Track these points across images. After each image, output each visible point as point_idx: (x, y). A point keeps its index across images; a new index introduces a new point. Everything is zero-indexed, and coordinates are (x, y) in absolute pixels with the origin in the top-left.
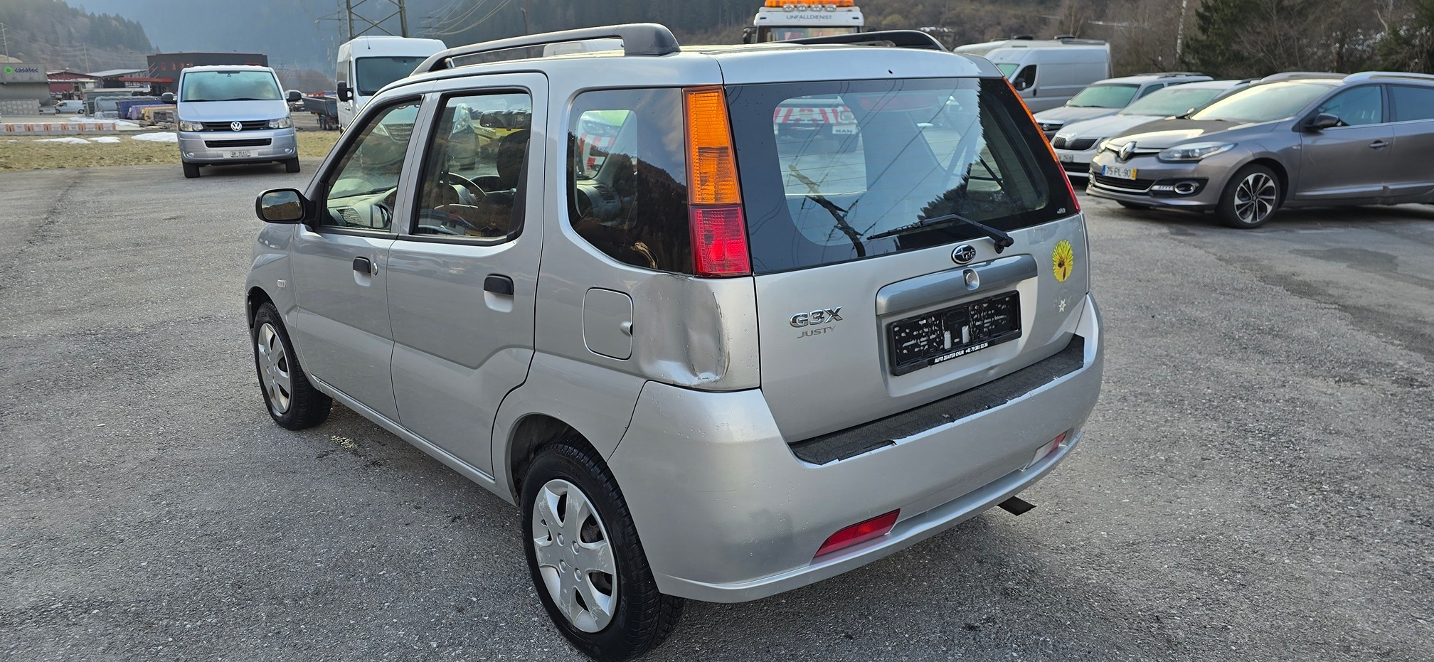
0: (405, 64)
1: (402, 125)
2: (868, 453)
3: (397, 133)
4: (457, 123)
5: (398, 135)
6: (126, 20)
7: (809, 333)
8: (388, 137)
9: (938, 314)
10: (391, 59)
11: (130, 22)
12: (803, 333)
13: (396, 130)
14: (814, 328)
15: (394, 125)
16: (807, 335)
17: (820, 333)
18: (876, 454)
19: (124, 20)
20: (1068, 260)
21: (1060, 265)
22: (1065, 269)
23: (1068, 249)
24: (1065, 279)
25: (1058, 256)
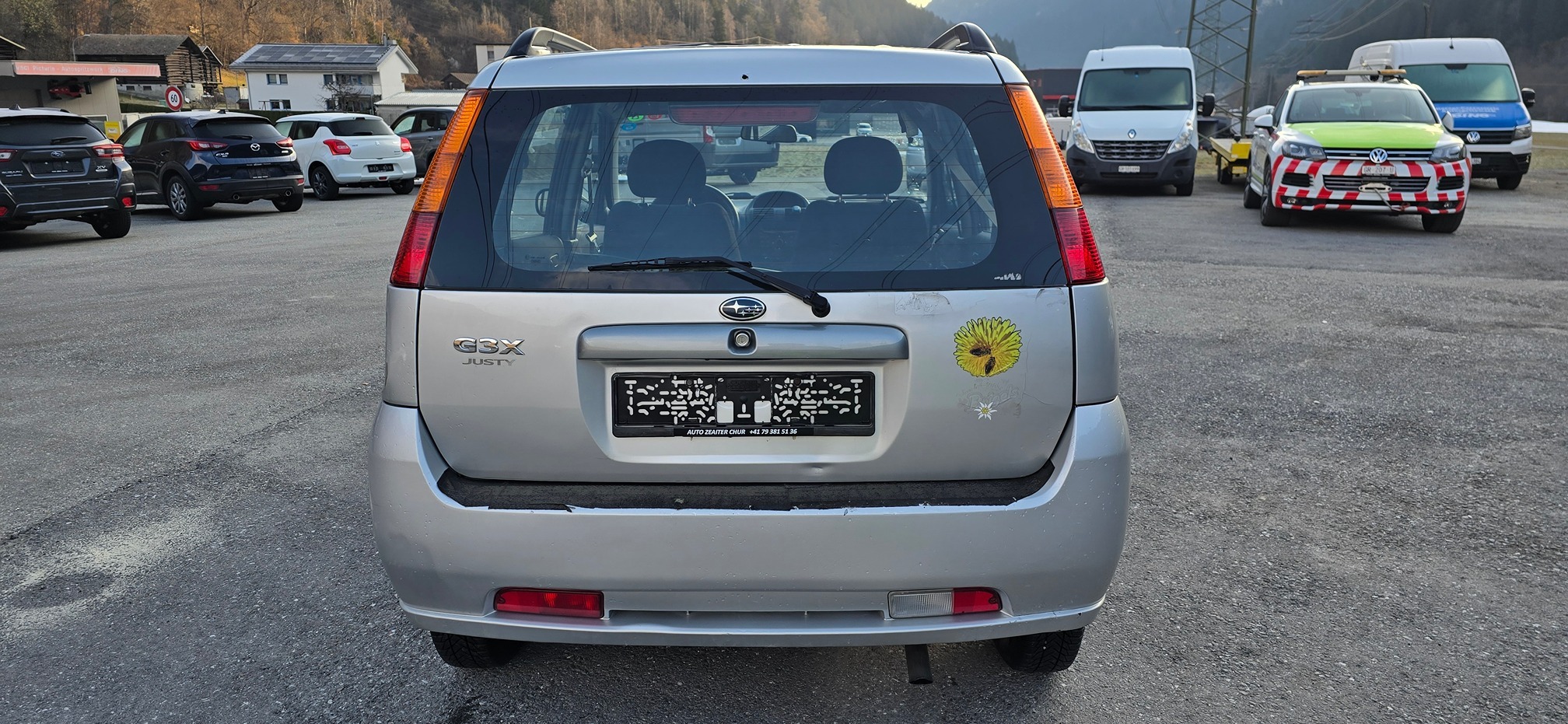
0: (1137, 76)
1: (1112, 142)
2: (528, 512)
3: (1103, 151)
4: (1175, 142)
5: (1104, 153)
6: (1003, 39)
7: (478, 361)
8: (1094, 154)
9: (708, 377)
10: (1122, 72)
11: (1006, 40)
12: (470, 360)
13: (1103, 147)
14: (485, 356)
15: (1102, 142)
16: (475, 363)
17: (492, 364)
18: (539, 515)
19: (1000, 39)
20: (1004, 349)
21: (976, 352)
22: (993, 360)
23: (1007, 332)
24: (992, 373)
25: (972, 339)
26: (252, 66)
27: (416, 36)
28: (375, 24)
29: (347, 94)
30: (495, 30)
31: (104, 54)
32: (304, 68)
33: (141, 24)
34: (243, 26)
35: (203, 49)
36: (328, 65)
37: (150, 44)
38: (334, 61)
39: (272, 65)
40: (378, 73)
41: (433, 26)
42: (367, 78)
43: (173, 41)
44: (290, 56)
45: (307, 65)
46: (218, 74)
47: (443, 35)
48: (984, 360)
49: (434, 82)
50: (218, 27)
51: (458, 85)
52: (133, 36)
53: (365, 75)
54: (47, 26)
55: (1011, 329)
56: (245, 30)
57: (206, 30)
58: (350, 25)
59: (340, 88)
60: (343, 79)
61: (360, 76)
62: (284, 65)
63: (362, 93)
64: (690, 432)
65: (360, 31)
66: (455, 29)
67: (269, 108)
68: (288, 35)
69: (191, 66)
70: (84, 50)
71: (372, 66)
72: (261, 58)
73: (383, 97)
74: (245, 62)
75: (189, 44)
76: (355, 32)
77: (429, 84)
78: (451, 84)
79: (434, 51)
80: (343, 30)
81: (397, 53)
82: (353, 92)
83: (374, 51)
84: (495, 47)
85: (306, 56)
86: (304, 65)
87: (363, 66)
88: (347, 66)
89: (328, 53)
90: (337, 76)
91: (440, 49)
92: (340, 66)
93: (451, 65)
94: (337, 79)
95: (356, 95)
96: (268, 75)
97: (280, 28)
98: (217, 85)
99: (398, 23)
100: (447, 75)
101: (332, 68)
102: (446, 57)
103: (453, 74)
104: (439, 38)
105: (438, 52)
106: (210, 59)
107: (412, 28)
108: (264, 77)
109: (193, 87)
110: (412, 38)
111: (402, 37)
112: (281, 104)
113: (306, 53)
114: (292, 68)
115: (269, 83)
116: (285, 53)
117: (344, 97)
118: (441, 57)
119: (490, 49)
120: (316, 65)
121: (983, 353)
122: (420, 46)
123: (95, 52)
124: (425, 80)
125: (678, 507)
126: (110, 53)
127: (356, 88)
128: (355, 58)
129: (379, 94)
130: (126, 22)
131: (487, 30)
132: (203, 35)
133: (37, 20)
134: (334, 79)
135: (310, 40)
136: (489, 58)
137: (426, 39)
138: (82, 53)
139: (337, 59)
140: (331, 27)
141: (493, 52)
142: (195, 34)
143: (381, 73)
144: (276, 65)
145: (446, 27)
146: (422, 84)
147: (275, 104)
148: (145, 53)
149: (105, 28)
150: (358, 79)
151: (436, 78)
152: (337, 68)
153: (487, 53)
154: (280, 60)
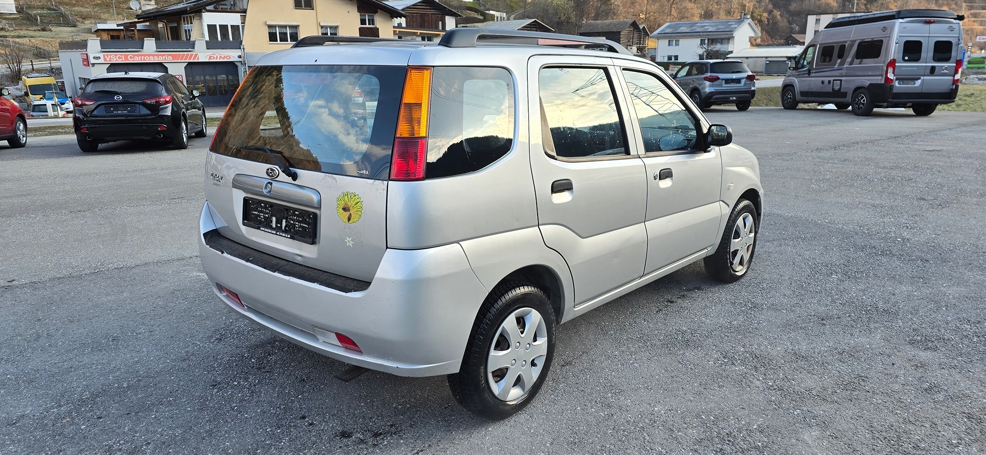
9: (277, 206)
20: (355, 210)
21: (345, 209)
22: (350, 214)
23: (357, 201)
24: (350, 222)
25: (343, 202)
26: (662, 36)
27: (773, 11)
28: (747, 5)
29: (711, 50)
30: (830, 4)
31: (592, 31)
32: (690, 36)
33: (614, 14)
34: (668, 12)
35: (641, 27)
36: (704, 33)
37: (615, 25)
38: (709, 30)
39: (672, 34)
40: (734, 37)
41: (785, 4)
42: (726, 41)
43: (626, 23)
44: (683, 28)
45: (692, 34)
46: (647, 41)
47: (792, 10)
48: (347, 214)
49: (779, 41)
50: (654, 13)
51: (796, 42)
52: (608, 22)
53: (725, 39)
54: (569, 18)
55: (358, 200)
56: (669, 14)
57: (648, 16)
58: (731, 7)
59: (708, 47)
60: (713, 41)
61: (722, 39)
62: (679, 34)
63: (721, 50)
64: (261, 229)
65: (737, 11)
66: (801, 5)
67: (666, 60)
68: (693, 15)
69: (633, 37)
70: (583, 30)
71: (730, 33)
72: (668, 31)
73: (734, 52)
74: (658, 34)
75: (634, 25)
76: (734, 11)
77: (775, 42)
78: (790, 42)
79: (783, 21)
80: (726, 10)
81: (749, 24)
82: (716, 49)
83: (734, 23)
84: (822, 15)
85: (693, 28)
86: (690, 34)
87: (725, 33)
88: (716, 33)
89: (705, 26)
90: (708, 39)
91: (787, 19)
92: (711, 33)
93: (793, 29)
94: (708, 42)
95: (717, 51)
96: (669, 41)
97: (689, 12)
98: (645, 47)
99: (763, 4)
100: (789, 35)
101: (706, 35)
102: (790, 23)
103: (793, 35)
104: (789, 12)
105: (785, 20)
106: (644, 32)
107: (771, 6)
108: (667, 41)
109: (631, 48)
110: (770, 12)
111: (763, 12)
112: (673, 58)
113: (693, 26)
114: (683, 36)
115: (669, 45)
116: (681, 27)
117: (709, 53)
118: (787, 24)
119: (818, 17)
120: (697, 34)
121: (347, 210)
122: (774, 17)
123: (588, 31)
124: (773, 40)
125: (247, 261)
126: (595, 31)
127: (718, 47)
128: (722, 28)
129: (731, 50)
130: (607, 14)
131: (824, 4)
132: (646, 18)
133: (564, 15)
134: (706, 42)
135: (704, 18)
136: (816, 23)
137: (779, 13)
138: (582, 32)
139: (711, 29)
140: (719, 9)
141: (820, 19)
142: (642, 18)
143: (735, 38)
144: (675, 35)
145: (795, 4)
146: (771, 42)
147: (670, 58)
148: (611, 30)
149: (596, 18)
150: (721, 41)
151: (781, 38)
152: (709, 35)
153: (815, 20)
154: (677, 31)
